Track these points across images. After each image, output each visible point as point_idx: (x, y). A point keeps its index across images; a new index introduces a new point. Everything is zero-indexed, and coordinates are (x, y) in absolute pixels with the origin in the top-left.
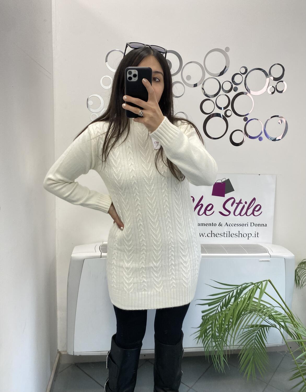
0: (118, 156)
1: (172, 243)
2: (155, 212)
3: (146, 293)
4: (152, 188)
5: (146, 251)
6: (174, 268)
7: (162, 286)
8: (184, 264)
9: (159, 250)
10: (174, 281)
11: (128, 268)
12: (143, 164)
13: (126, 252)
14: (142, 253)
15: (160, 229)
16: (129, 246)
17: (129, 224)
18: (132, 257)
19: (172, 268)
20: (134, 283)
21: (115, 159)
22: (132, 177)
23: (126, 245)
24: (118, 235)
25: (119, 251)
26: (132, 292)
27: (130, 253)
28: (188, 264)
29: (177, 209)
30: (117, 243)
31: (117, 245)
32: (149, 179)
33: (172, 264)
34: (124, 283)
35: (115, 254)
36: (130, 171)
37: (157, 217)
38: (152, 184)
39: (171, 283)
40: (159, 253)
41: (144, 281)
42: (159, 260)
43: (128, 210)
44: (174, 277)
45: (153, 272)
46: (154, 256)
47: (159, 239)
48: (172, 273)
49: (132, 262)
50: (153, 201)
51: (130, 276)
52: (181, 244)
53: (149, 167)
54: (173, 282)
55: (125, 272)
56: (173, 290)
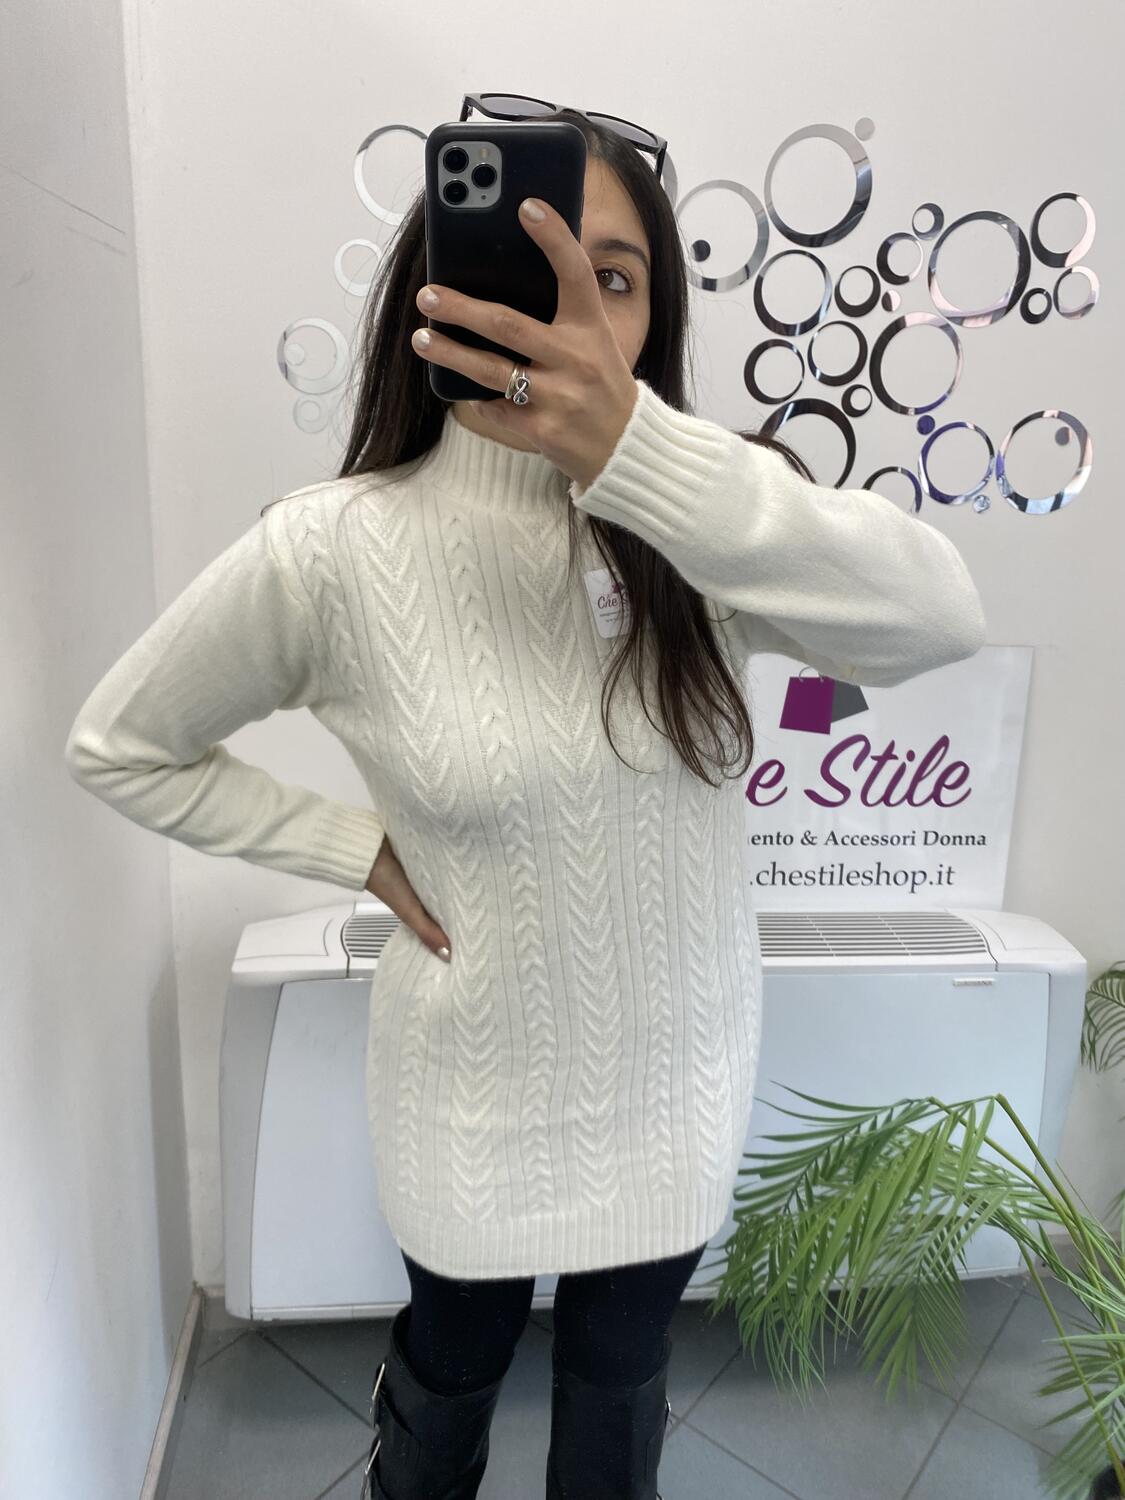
0: (427, 673)
1: (663, 1022)
2: (601, 913)
3: (549, 1216)
4: (594, 815)
5: (555, 1065)
6: (665, 1113)
7: (617, 1188)
8: (706, 1092)
9: (611, 1054)
10: (667, 1165)
11: (471, 1133)
12: (548, 716)
13: (460, 1069)
14: (536, 1074)
15: (618, 977)
16: (479, 1049)
17: (482, 962)
18: (490, 1091)
19: (660, 1116)
20: (497, 1187)
21: (410, 688)
22: (498, 779)
23: (467, 1043)
24: (428, 997)
25: (429, 1063)
26: (488, 1221)
27: (482, 1074)
28: (721, 1091)
29: (694, 886)
30: (424, 1032)
31: (422, 1037)
32: (580, 781)
33: (661, 1100)
34: (454, 1185)
35: (411, 1071)
36: (491, 749)
37: (608, 930)
38: (592, 800)
39: (654, 1170)
40: (608, 1068)
41: (541, 1177)
42: (607, 1092)
43: (476, 905)
44: (667, 1149)
45: (581, 1138)
46: (585, 1079)
47: (611, 1014)
48: (660, 1135)
49: (491, 1107)
50: (593, 869)
51: (480, 1161)
52: (700, 1016)
53: (580, 728)
54: (663, 1170)
55: (460, 1144)
56: (660, 1198)
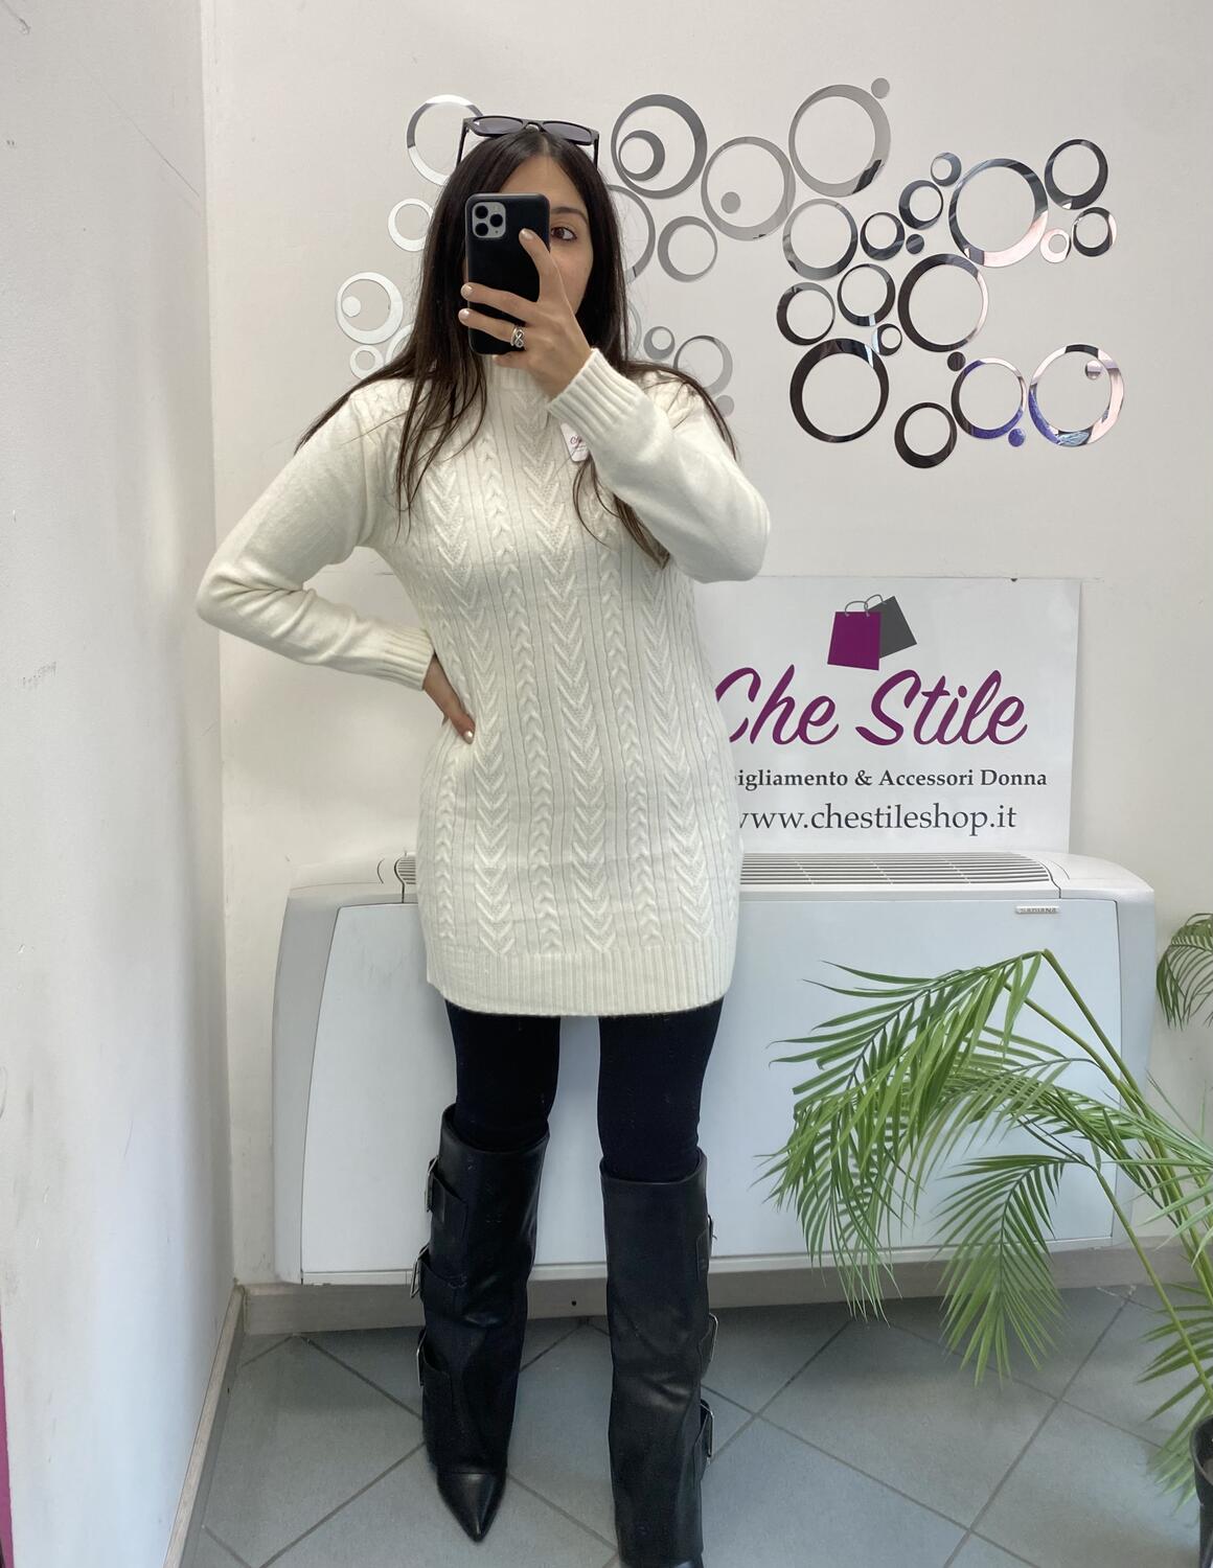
0: (454, 486)
1: (638, 782)
2: (580, 674)
3: (558, 956)
4: (569, 588)
5: (553, 812)
6: (648, 868)
7: (614, 936)
8: (682, 856)
9: (597, 806)
10: (654, 917)
11: (490, 873)
12: (535, 511)
13: (482, 819)
14: (539, 818)
15: (597, 734)
16: (494, 797)
17: (494, 719)
18: (505, 835)
19: (643, 872)
20: (514, 922)
21: (442, 497)
22: (500, 553)
24: (457, 760)
25: (458, 817)
26: (508, 954)
27: (498, 821)
28: (696, 858)
29: (654, 665)
31: (452, 794)
32: (558, 561)
33: (643, 856)
34: (481, 921)
35: (444, 826)
36: (495, 532)
37: (587, 689)
38: (568, 576)
39: (643, 921)
40: (595, 818)
41: (548, 915)
42: (596, 841)
43: (489, 671)
44: (652, 902)
45: (578, 881)
46: (577, 826)
47: (594, 768)
48: (645, 889)
49: (507, 848)
50: (572, 635)
51: (499, 898)
52: (671, 785)
53: (557, 520)
54: (650, 921)
55: (484, 884)
56: (650, 947)
